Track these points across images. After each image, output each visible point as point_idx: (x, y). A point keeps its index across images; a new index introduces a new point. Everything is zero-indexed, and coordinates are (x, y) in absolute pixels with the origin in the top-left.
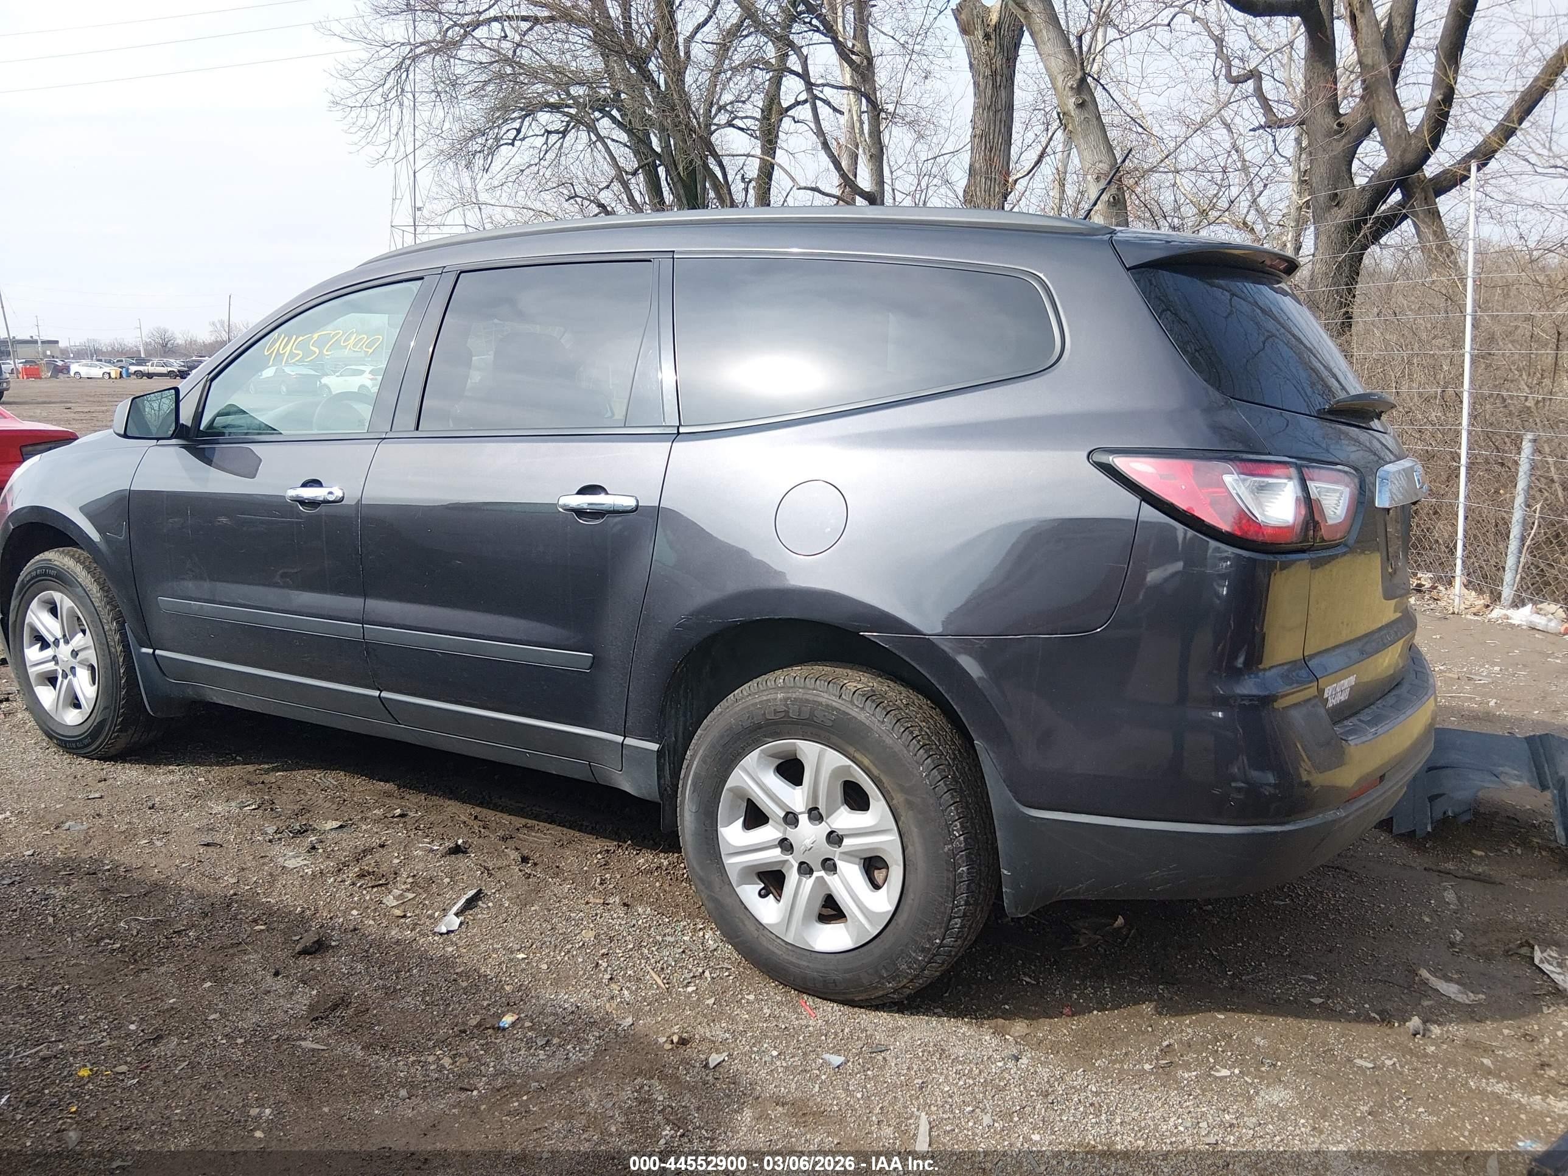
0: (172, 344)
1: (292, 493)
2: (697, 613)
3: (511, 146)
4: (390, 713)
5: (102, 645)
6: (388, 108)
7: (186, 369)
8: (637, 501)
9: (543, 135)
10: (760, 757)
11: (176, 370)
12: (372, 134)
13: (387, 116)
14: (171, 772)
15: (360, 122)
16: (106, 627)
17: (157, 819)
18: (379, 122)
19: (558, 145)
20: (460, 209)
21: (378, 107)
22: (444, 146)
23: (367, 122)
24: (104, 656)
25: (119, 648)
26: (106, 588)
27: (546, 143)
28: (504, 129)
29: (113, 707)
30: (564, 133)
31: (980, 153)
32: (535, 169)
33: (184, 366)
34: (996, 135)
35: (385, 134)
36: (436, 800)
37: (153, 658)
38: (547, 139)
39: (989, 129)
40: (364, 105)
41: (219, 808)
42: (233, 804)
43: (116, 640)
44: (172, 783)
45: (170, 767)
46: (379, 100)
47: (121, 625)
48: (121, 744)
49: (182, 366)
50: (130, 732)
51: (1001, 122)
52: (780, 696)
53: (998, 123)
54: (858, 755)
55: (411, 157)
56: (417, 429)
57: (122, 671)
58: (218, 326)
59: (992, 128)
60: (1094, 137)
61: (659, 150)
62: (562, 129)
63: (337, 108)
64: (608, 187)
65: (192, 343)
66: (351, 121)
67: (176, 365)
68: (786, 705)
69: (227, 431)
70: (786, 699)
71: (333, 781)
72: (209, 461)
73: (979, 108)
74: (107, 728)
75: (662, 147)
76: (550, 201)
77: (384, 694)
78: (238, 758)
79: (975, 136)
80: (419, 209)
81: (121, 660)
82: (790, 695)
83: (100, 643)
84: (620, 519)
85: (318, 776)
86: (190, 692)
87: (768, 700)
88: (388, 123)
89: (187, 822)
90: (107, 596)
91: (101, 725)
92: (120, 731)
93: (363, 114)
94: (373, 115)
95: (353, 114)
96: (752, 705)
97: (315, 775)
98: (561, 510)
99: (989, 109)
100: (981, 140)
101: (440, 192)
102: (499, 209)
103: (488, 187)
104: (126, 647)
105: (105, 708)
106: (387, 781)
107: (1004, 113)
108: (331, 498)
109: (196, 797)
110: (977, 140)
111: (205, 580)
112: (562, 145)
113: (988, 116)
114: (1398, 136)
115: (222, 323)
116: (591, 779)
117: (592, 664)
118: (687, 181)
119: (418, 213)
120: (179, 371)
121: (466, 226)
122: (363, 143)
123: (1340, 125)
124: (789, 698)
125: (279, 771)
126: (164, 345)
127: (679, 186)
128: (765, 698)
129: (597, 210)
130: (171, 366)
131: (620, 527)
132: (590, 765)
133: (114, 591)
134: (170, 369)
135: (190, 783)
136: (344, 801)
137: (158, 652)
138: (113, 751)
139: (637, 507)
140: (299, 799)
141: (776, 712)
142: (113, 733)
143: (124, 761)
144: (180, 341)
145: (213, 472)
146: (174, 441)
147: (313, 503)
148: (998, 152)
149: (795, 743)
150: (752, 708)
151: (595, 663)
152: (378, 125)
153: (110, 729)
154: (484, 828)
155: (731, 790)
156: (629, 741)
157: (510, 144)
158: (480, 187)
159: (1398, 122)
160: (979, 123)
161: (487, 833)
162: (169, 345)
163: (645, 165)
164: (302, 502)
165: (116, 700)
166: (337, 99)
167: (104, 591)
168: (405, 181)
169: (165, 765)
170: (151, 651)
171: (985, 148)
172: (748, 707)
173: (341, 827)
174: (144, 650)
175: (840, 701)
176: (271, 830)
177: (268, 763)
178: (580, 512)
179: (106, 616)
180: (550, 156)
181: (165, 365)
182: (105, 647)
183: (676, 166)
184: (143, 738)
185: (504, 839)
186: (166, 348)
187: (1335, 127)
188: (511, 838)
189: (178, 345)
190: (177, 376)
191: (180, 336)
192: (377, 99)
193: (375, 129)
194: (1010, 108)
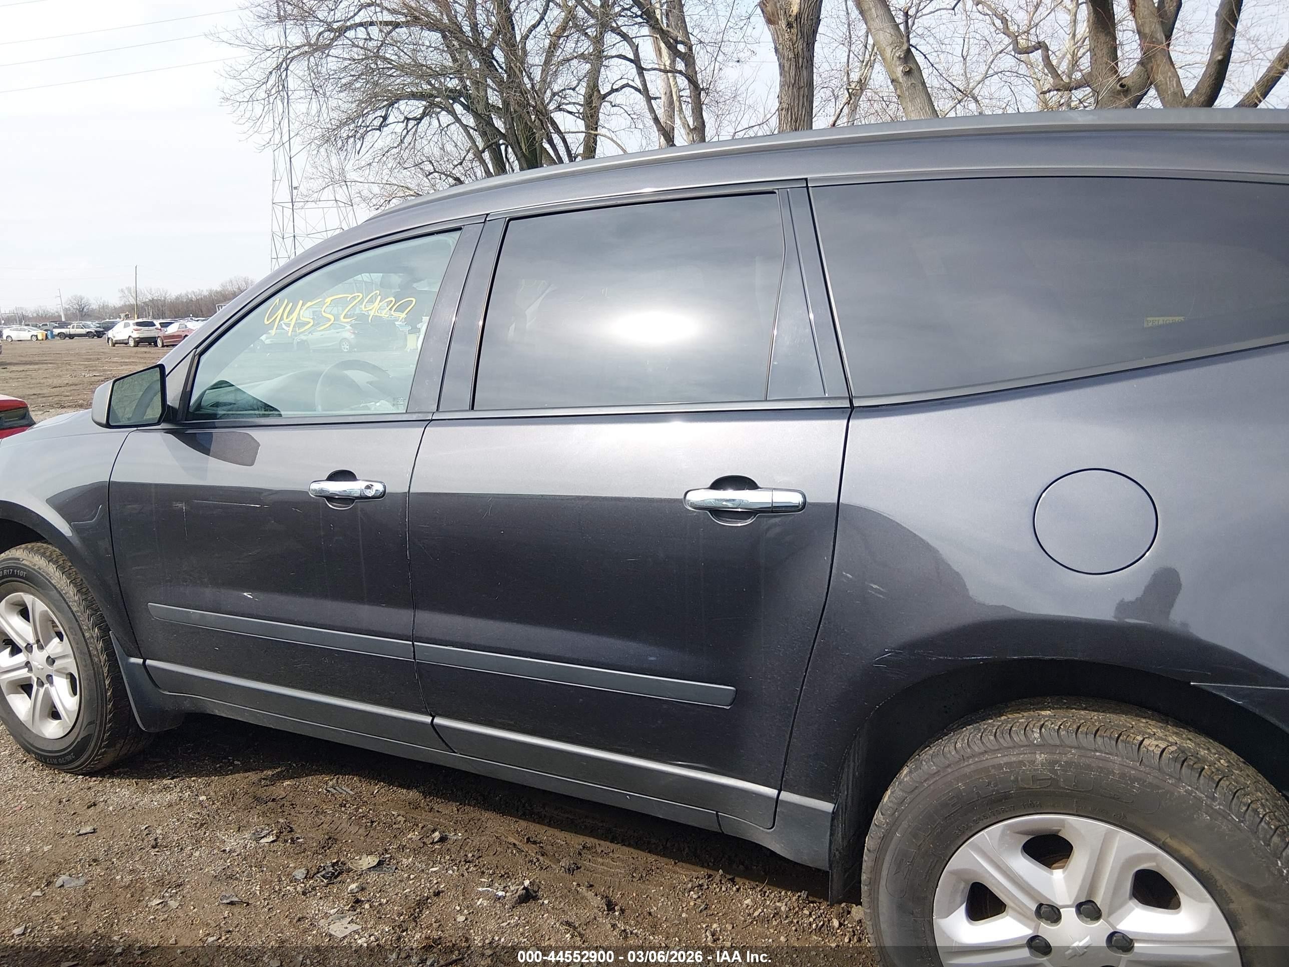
0: (88, 309)
1: (315, 486)
2: (912, 646)
3: (378, 131)
4: (443, 741)
5: (82, 652)
6: (271, 101)
7: (102, 330)
8: (804, 497)
9: (403, 122)
10: (1003, 834)
11: (93, 331)
12: (258, 124)
13: (271, 108)
14: (166, 788)
15: (248, 115)
16: (87, 635)
17: (165, 861)
18: (264, 114)
19: (414, 130)
20: (331, 187)
21: (262, 102)
22: (318, 133)
23: (253, 115)
24: (86, 666)
25: (103, 657)
26: (84, 590)
27: (406, 128)
28: (371, 117)
29: (98, 722)
30: (419, 120)
31: (787, 124)
32: (395, 151)
33: (99, 327)
34: (800, 108)
35: (268, 124)
36: (473, 813)
37: (143, 669)
38: (407, 125)
39: (794, 103)
40: (251, 100)
41: (232, 842)
42: (247, 835)
43: (99, 648)
44: (170, 805)
45: (165, 782)
46: (264, 95)
47: (105, 631)
48: (110, 757)
49: (97, 327)
50: (118, 746)
51: (803, 97)
52: (1040, 757)
53: (801, 98)
54: (1173, 843)
55: (287, 145)
56: (473, 408)
57: (107, 682)
58: (126, 292)
59: (796, 102)
60: (920, 101)
61: (503, 131)
62: (419, 116)
63: (227, 104)
64: (461, 164)
65: (104, 307)
66: (240, 114)
67: (93, 326)
68: (1054, 772)
69: (221, 412)
70: (1052, 763)
71: (348, 790)
72: (206, 450)
73: (784, 85)
74: (93, 744)
75: (506, 129)
76: (411, 179)
77: (438, 721)
78: (236, 762)
79: (782, 110)
80: (296, 188)
81: (106, 670)
82: (1057, 757)
83: (81, 653)
84: (777, 520)
85: (331, 783)
86: (187, 706)
87: (1022, 763)
88: (271, 115)
89: (199, 867)
90: (85, 599)
91: (86, 741)
92: (106, 746)
93: (250, 107)
94: (258, 109)
95: (242, 108)
96: (993, 767)
97: (326, 783)
98: (690, 508)
99: (793, 86)
100: (788, 113)
101: (315, 173)
102: (366, 185)
103: (355, 168)
104: (111, 655)
105: (90, 723)
106: (408, 788)
107: (806, 89)
108: (370, 493)
109: (202, 825)
110: (784, 112)
111: (207, 587)
112: (416, 131)
113: (793, 92)
114: (1175, 94)
115: (129, 289)
116: (715, 828)
117: (734, 699)
118: (529, 156)
119: (295, 192)
120: (96, 331)
121: (336, 201)
122: (251, 132)
123: (1122, 86)
124: (1056, 762)
125: (285, 778)
126: (81, 310)
127: (523, 160)
128: (1014, 759)
129: (454, 182)
130: (89, 327)
131: (777, 530)
132: (717, 816)
133: (93, 594)
134: (88, 330)
135: (192, 805)
136: (372, 822)
137: (148, 662)
138: (100, 766)
139: (805, 503)
140: (319, 822)
141: (1035, 779)
142: (100, 748)
143: (112, 775)
144: (94, 306)
145: (212, 463)
146: (163, 426)
147: (346, 499)
148: (802, 122)
149: (1063, 820)
150: (993, 771)
151: (738, 699)
152: (263, 117)
153: (96, 745)
154: (543, 855)
155: (955, 873)
156: (786, 796)
157: (377, 129)
158: (349, 167)
159: (1174, 82)
160: (785, 98)
161: (547, 862)
162: (85, 310)
163: (491, 145)
164: (331, 498)
165: (102, 715)
166: (228, 95)
167: (82, 594)
168: (282, 166)
169: (158, 778)
170: (140, 661)
171: (791, 119)
172: (986, 770)
173: (380, 863)
174: (133, 660)
175: (1142, 768)
176: (300, 874)
177: (270, 768)
178: (717, 512)
179: (86, 623)
180: (408, 139)
181: (84, 327)
182: (87, 656)
183: (519, 143)
184: (132, 749)
185: (570, 871)
186: (82, 313)
187: (1118, 88)
188: (578, 868)
189: (93, 310)
190: (95, 335)
191: (94, 302)
192: (261, 94)
193: (261, 120)
194: (810, 84)
